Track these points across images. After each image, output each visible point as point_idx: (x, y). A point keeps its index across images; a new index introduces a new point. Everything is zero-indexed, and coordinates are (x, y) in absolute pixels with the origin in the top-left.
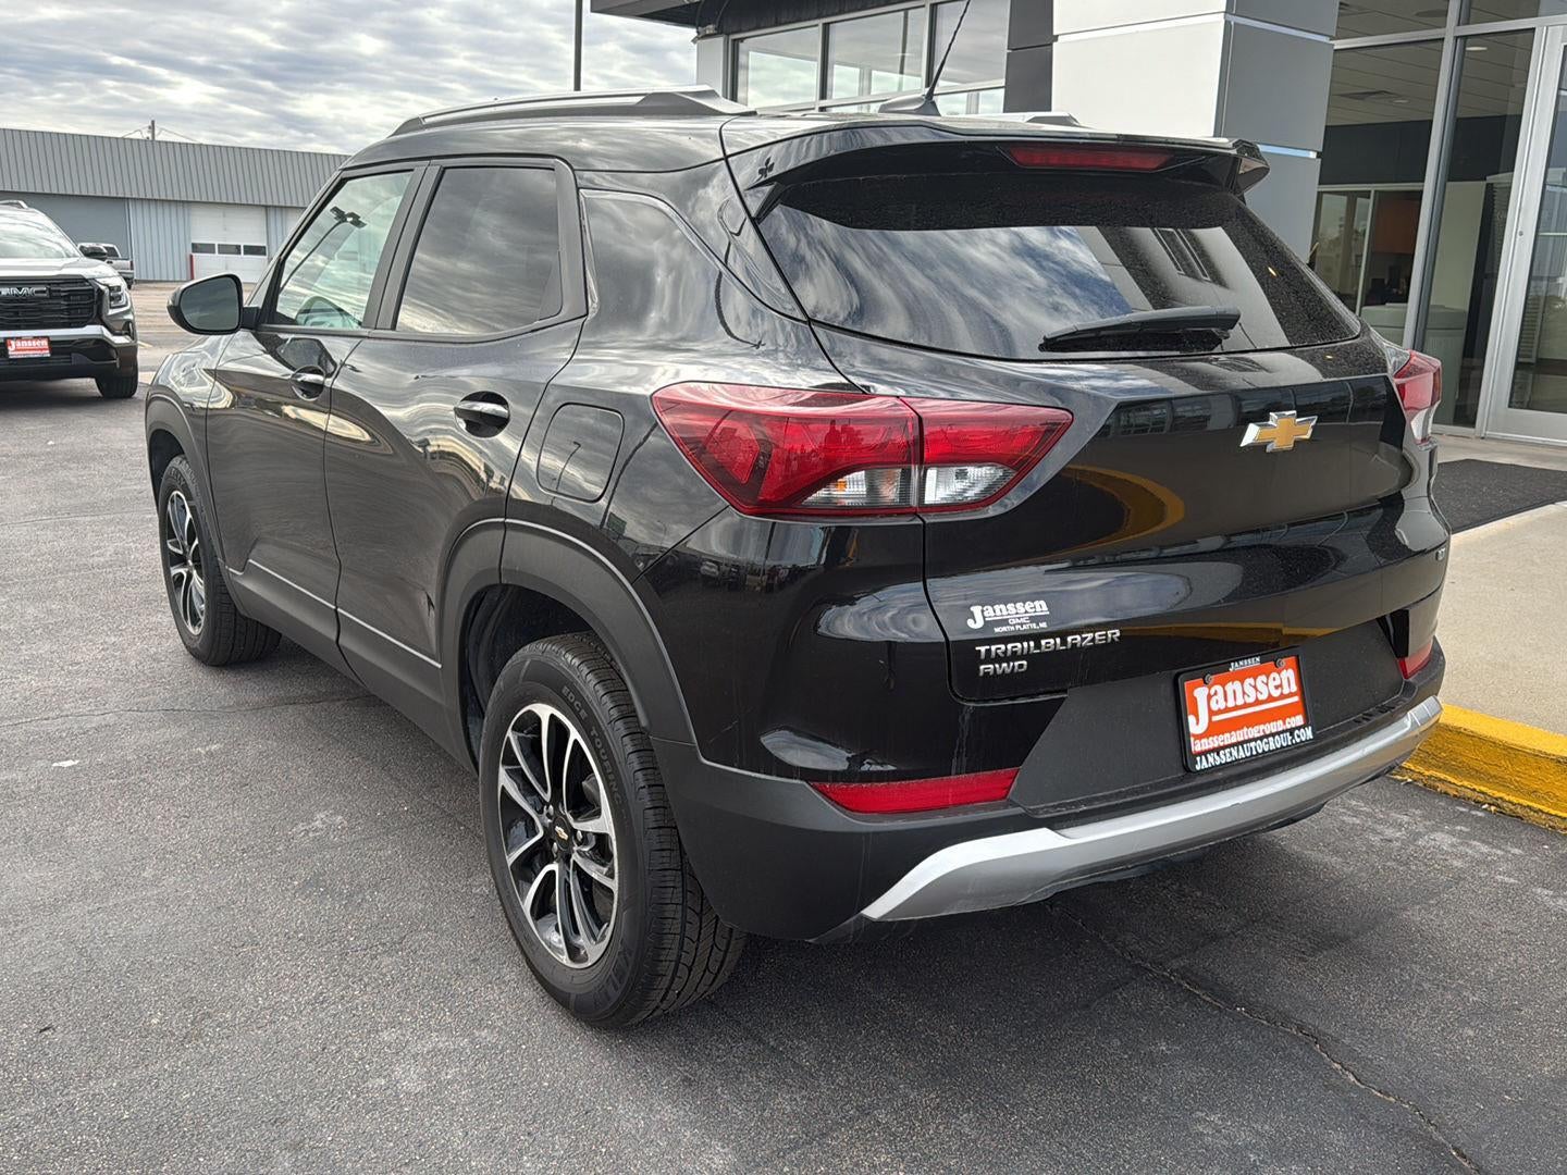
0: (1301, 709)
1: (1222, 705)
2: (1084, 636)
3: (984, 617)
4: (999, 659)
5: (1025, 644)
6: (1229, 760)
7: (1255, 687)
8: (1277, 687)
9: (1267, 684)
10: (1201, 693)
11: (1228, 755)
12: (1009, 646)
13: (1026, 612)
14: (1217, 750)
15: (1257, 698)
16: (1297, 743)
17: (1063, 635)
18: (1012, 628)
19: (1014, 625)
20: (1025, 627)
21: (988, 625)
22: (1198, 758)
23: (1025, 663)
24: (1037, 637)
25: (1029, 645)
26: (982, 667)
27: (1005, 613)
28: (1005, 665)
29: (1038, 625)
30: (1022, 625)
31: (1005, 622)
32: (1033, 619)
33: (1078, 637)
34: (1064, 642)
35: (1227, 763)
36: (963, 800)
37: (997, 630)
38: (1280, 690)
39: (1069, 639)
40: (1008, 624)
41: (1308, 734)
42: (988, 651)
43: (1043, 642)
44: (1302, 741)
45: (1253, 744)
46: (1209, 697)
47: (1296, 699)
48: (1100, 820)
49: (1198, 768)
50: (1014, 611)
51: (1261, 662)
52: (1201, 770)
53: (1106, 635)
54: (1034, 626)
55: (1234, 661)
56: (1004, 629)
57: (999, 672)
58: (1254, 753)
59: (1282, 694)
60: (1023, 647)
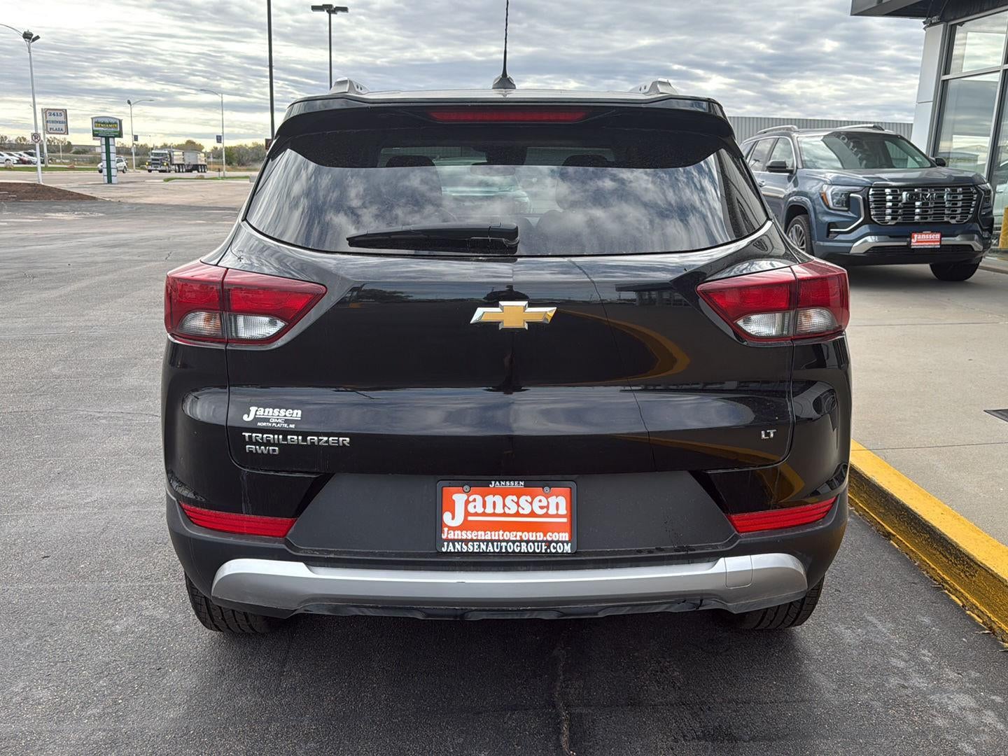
0: (568, 528)
1: (480, 510)
2: (320, 438)
3: (256, 414)
4: (257, 443)
5: (276, 436)
6: (475, 550)
7: (517, 503)
8: (541, 508)
9: (531, 503)
10: (459, 499)
11: (476, 547)
12: (265, 436)
13: (285, 416)
14: (466, 541)
15: (518, 511)
16: (551, 552)
17: (305, 435)
18: (270, 425)
19: (272, 423)
20: (279, 425)
21: (256, 419)
22: (446, 544)
23: (277, 448)
24: (285, 433)
25: (278, 437)
26: (247, 446)
27: (271, 414)
28: (263, 447)
29: (288, 425)
30: (277, 423)
31: (267, 420)
32: (287, 421)
33: (316, 438)
34: (304, 439)
35: (473, 552)
36: (253, 532)
37: (259, 424)
38: (545, 510)
39: (309, 438)
40: (269, 422)
41: (568, 548)
42: (250, 437)
43: (289, 437)
44: (557, 552)
45: (504, 544)
46: (467, 502)
47: (564, 520)
48: (346, 567)
49: (444, 550)
50: (277, 414)
51: (525, 486)
52: (446, 553)
53: (338, 440)
54: (286, 425)
55: (495, 481)
56: (264, 424)
57: (259, 452)
58: (504, 550)
59: (547, 513)
60: (274, 438)
